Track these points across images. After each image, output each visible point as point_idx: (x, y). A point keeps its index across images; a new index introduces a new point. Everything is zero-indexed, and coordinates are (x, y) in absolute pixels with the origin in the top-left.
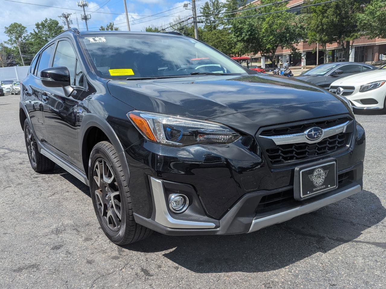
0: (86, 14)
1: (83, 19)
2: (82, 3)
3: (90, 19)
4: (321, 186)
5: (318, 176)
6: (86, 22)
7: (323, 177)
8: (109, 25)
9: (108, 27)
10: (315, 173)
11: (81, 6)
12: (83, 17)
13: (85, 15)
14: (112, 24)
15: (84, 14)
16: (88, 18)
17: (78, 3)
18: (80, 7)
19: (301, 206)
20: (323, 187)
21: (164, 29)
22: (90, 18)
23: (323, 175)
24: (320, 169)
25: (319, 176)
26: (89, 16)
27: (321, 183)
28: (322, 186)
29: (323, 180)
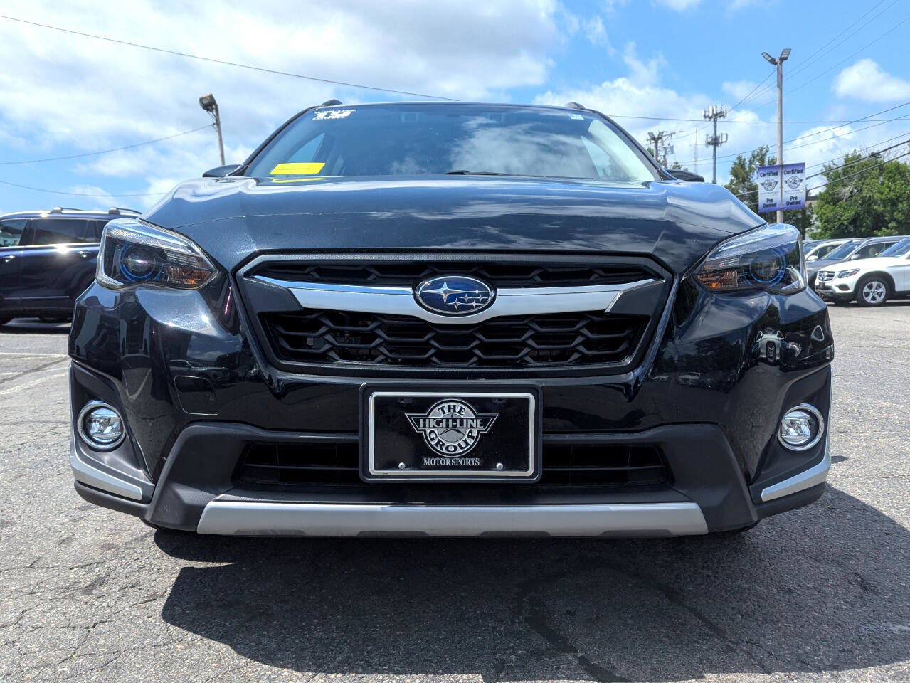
0: (718, 134)
1: (709, 143)
2: (713, 110)
3: (724, 144)
4: (460, 458)
5: (447, 426)
6: (715, 150)
7: (471, 431)
8: (756, 153)
9: (754, 156)
10: (436, 414)
11: (710, 118)
12: (711, 140)
13: (716, 136)
14: (764, 151)
15: (713, 133)
16: (720, 141)
17: (705, 112)
18: (707, 119)
19: (394, 505)
20: (467, 462)
21: (878, 154)
22: (726, 142)
23: (474, 425)
24: (459, 406)
25: (454, 427)
26: (724, 137)
27: (461, 448)
28: (465, 457)
29: (471, 442)
